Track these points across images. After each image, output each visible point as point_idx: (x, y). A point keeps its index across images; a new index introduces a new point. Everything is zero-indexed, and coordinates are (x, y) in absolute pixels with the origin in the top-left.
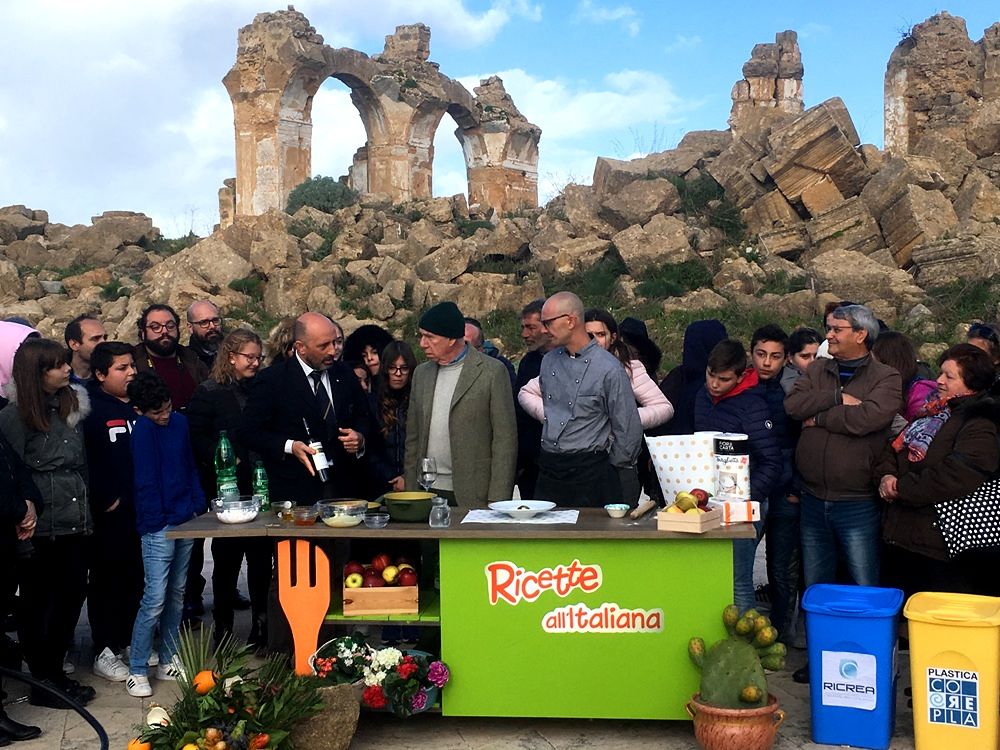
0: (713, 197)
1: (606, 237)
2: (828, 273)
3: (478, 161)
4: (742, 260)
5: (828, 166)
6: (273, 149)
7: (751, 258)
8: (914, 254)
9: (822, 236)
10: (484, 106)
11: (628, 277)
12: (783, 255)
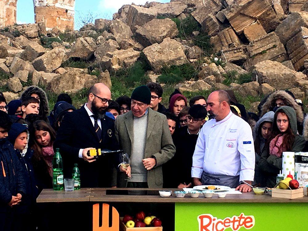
5: (258, 15)
7: (218, 64)
9: (255, 53)
11: (152, 72)
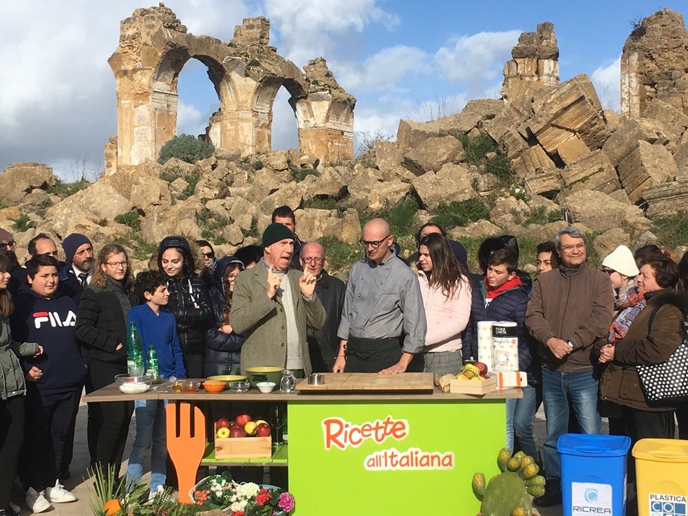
0: (489, 150)
1: (407, 181)
2: (578, 208)
3: (307, 123)
4: (513, 199)
5: (578, 126)
6: (147, 113)
7: (519, 197)
8: (644, 193)
9: (574, 180)
10: (312, 80)
11: (424, 211)
12: (545, 194)
